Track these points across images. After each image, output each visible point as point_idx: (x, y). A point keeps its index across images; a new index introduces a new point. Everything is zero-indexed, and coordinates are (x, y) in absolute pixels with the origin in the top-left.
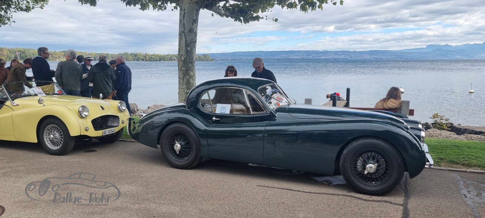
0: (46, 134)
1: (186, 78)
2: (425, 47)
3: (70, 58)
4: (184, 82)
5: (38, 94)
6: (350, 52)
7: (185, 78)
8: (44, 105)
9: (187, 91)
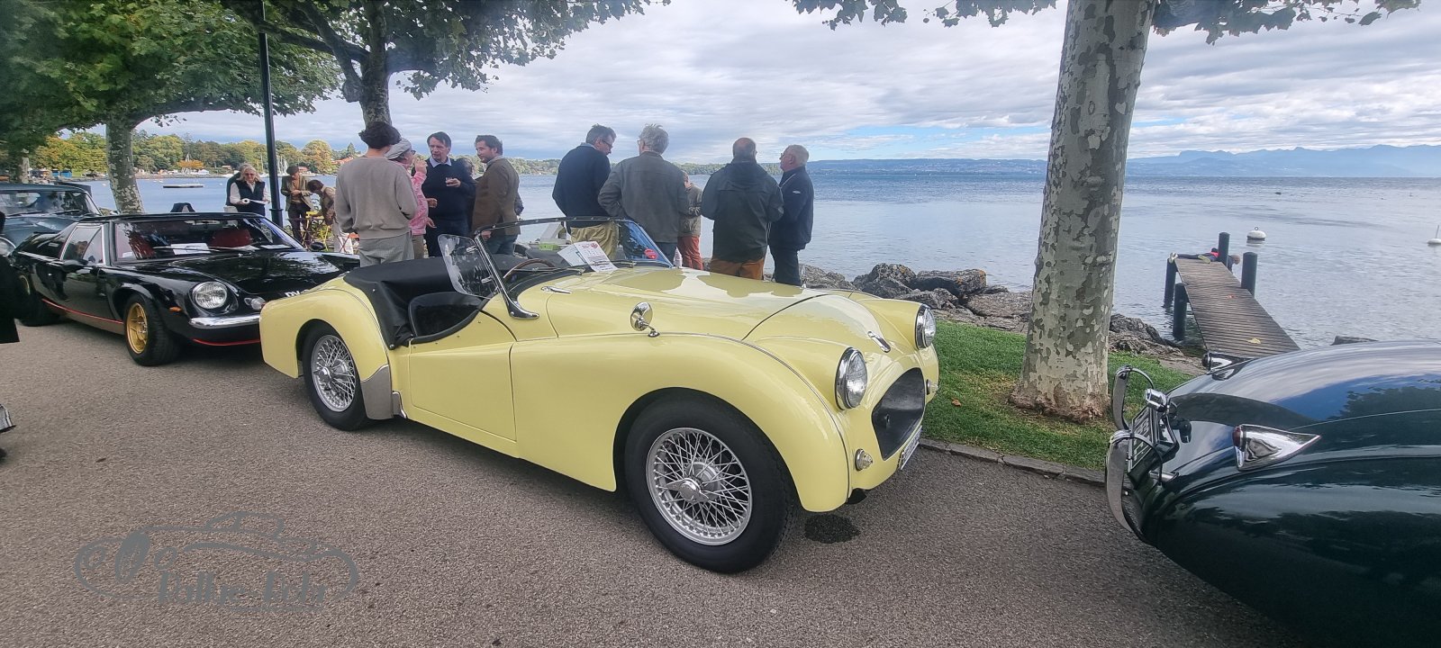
0: (657, 475)
1: (1098, 213)
2: (1178, 154)
3: (647, 149)
4: (1087, 226)
5: (593, 267)
6: (1031, 162)
7: (1092, 213)
8: (654, 334)
9: (1095, 259)
